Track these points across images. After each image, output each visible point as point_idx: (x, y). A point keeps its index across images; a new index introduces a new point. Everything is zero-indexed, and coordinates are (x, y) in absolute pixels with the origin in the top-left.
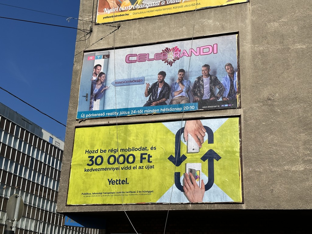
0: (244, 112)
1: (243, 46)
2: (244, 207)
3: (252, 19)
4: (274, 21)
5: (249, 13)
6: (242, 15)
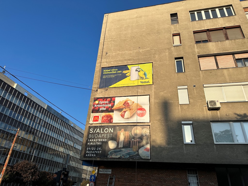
0: (151, 124)
1: (151, 100)
2: (151, 161)
4: (162, 92)
5: (153, 88)
6: (151, 89)
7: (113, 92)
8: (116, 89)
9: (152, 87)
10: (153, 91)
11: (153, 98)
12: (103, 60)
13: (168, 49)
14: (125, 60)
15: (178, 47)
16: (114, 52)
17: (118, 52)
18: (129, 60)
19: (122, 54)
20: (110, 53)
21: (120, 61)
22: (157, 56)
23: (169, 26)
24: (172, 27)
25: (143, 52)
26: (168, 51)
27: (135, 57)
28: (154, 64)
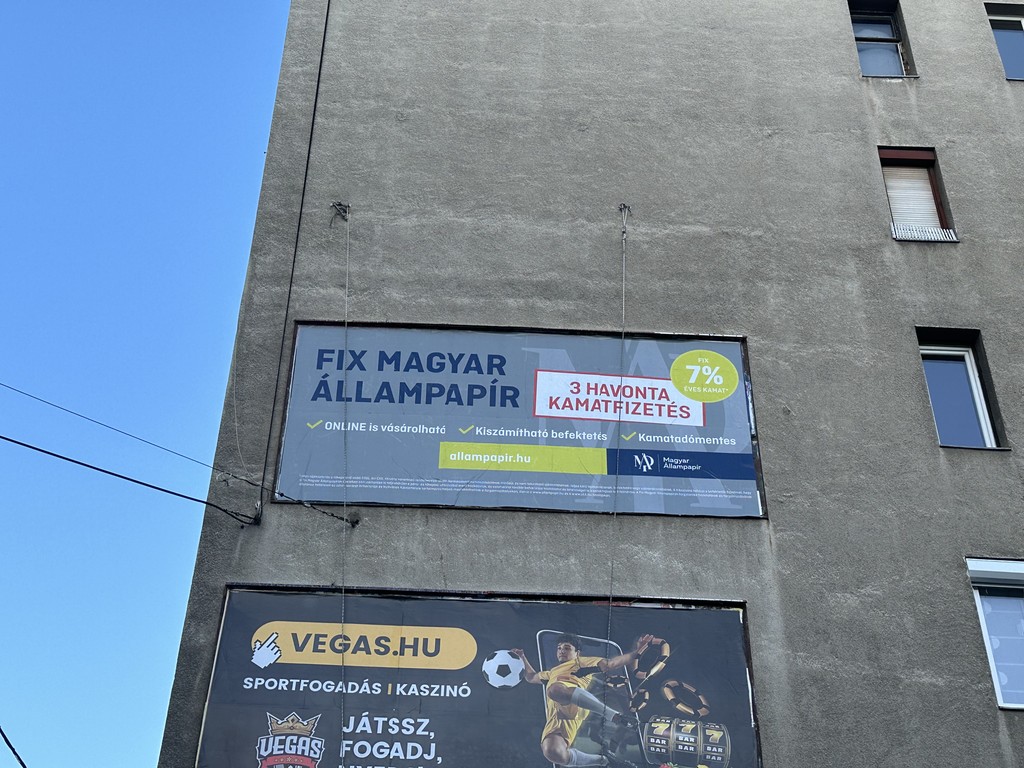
1: (760, 648)
3: (779, 572)
4: (845, 588)
5: (768, 552)
6: (749, 554)
7: (415, 547)
8: (443, 522)
9: (760, 542)
10: (768, 575)
11: (780, 635)
12: (308, 263)
13: (857, 251)
14: (512, 287)
15: (930, 252)
16: (406, 207)
17: (447, 215)
18: (547, 290)
19: (482, 236)
20: (370, 207)
21: (461, 285)
22: (773, 297)
23: (844, 87)
24: (874, 95)
25: (653, 242)
26: (858, 272)
27: (589, 276)
28: (761, 352)
